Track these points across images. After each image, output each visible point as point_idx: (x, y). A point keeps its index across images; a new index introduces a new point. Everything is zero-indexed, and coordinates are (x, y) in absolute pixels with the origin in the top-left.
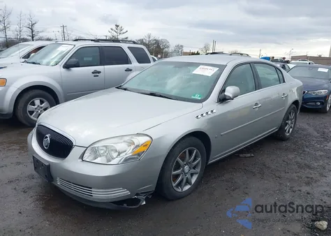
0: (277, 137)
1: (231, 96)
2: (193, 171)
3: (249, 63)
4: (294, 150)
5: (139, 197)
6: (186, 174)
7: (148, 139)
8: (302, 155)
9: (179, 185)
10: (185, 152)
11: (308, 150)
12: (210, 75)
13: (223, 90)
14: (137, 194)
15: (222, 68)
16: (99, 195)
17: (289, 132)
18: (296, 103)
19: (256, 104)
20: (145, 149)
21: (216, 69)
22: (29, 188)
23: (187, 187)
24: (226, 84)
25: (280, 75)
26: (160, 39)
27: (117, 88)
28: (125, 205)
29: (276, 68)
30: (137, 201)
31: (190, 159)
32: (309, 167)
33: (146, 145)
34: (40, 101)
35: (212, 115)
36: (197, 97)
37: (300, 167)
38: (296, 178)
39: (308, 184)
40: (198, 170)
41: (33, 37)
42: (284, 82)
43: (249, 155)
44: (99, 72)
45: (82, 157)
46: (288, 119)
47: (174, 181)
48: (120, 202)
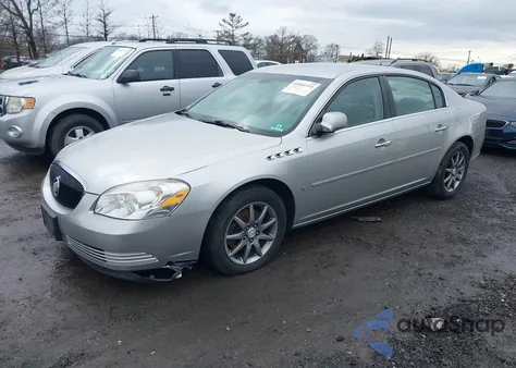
0: (430, 194)
1: (330, 127)
2: (264, 236)
3: (377, 76)
4: (454, 215)
5: (173, 267)
6: (251, 240)
7: (185, 186)
8: (463, 223)
9: (240, 254)
10: (248, 208)
11: (477, 216)
12: (304, 95)
13: (319, 119)
14: (170, 263)
15: (326, 83)
16: (116, 260)
17: (452, 186)
18: (466, 140)
19: (382, 140)
20: (179, 200)
21: (317, 85)
22: (43, 249)
23: (255, 259)
24: (326, 109)
25: (438, 94)
26: (302, 35)
27: (178, 113)
28: (152, 277)
29: (430, 84)
30: (171, 273)
31: (256, 219)
32: (464, 241)
33: (181, 196)
34: (84, 130)
35: (295, 156)
36: (279, 128)
37: (450, 240)
38: (435, 256)
39: (448, 265)
40: (273, 235)
41: (106, 35)
42: (444, 106)
43: (373, 219)
44: (172, 89)
45: (94, 207)
46: (450, 166)
47: (231, 248)
48: (144, 272)
